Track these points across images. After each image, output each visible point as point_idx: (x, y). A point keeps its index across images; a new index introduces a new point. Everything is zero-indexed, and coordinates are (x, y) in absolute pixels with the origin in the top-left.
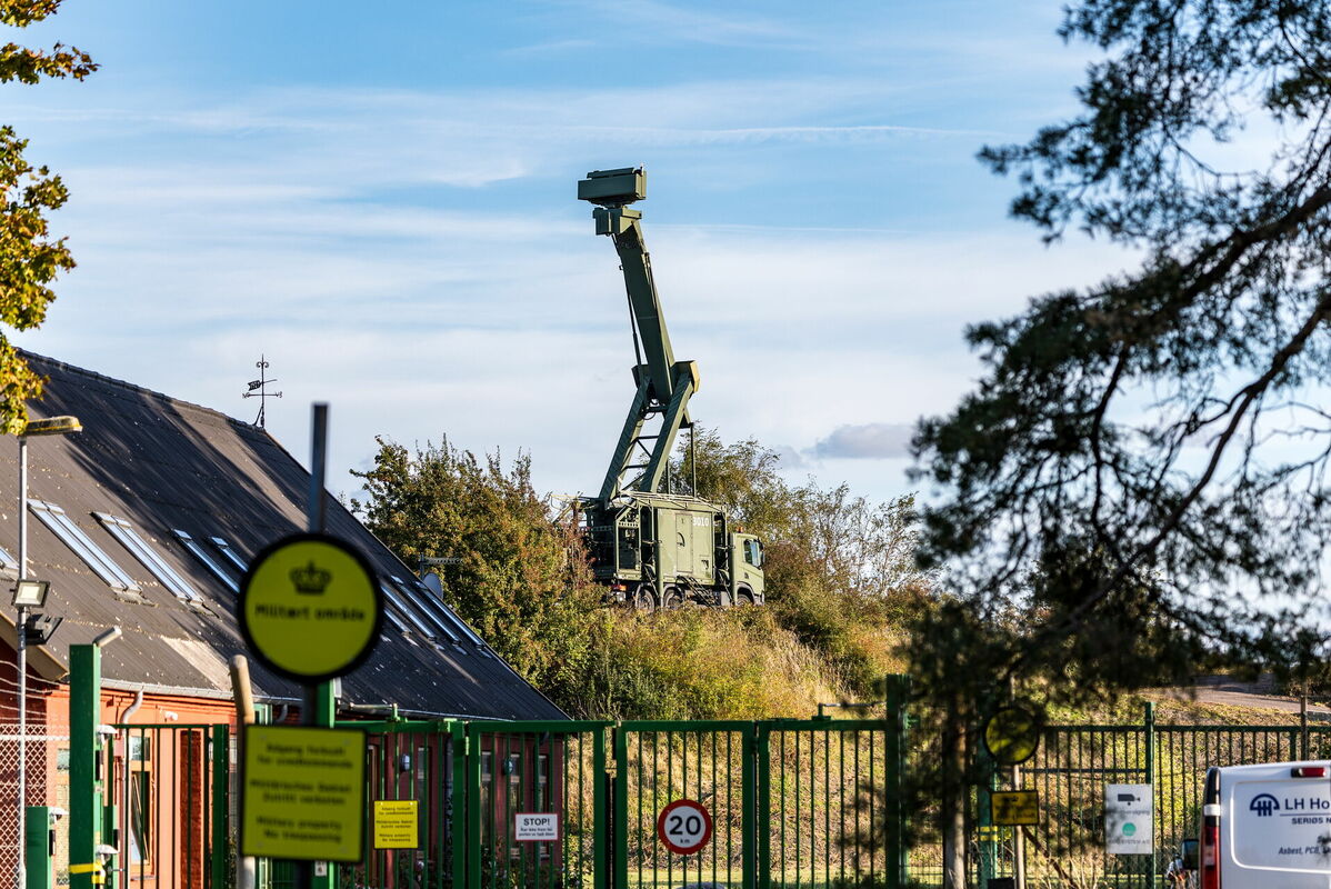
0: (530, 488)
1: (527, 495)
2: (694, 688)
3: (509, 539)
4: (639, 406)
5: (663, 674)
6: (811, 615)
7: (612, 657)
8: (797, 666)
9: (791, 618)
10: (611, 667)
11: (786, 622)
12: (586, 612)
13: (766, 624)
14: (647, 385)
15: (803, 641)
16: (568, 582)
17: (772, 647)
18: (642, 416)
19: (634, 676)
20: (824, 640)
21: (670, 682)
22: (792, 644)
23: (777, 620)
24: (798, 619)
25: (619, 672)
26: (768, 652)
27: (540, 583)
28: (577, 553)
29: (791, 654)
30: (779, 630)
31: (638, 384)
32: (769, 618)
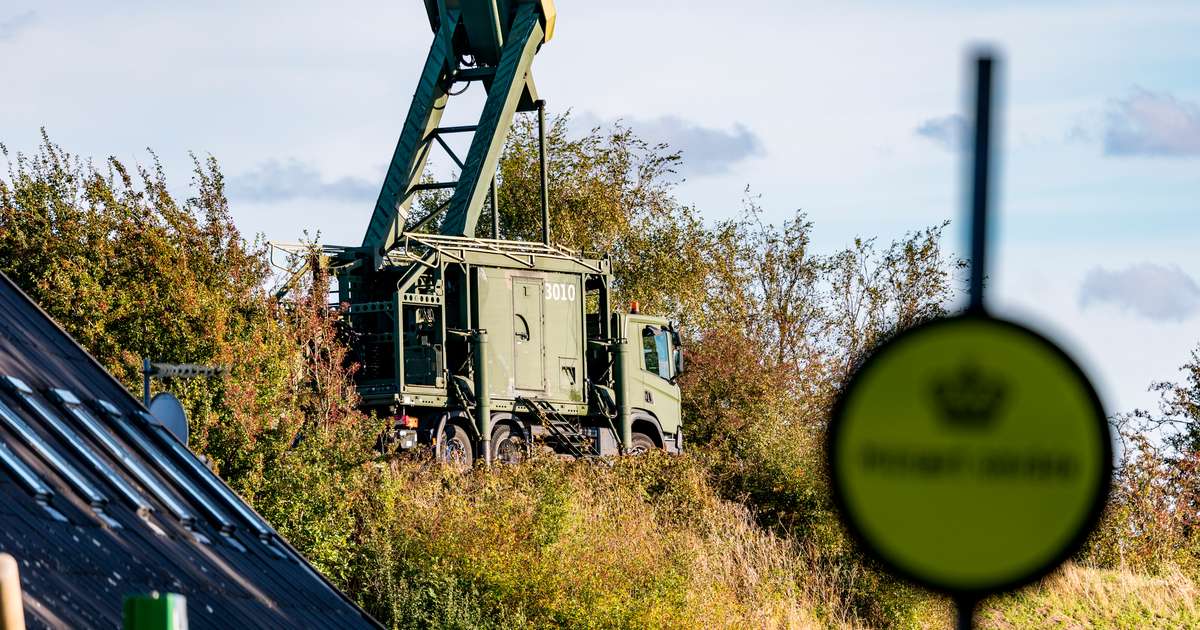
0: (230, 228)
1: (225, 243)
2: (558, 615)
3: (197, 327)
4: (438, 69)
5: (497, 588)
6: (777, 472)
7: (397, 555)
8: (751, 570)
9: (738, 479)
10: (397, 576)
11: (729, 487)
12: (346, 467)
13: (690, 491)
14: (453, 27)
15: (763, 522)
16: (309, 411)
17: (704, 534)
18: (444, 88)
19: (440, 592)
20: (803, 520)
21: (512, 602)
22: (742, 528)
23: (712, 483)
24: (751, 480)
25: (412, 585)
26: (696, 544)
27: (256, 414)
28: (324, 353)
29: (739, 549)
30: (716, 501)
31: (435, 24)
32: (695, 478)
